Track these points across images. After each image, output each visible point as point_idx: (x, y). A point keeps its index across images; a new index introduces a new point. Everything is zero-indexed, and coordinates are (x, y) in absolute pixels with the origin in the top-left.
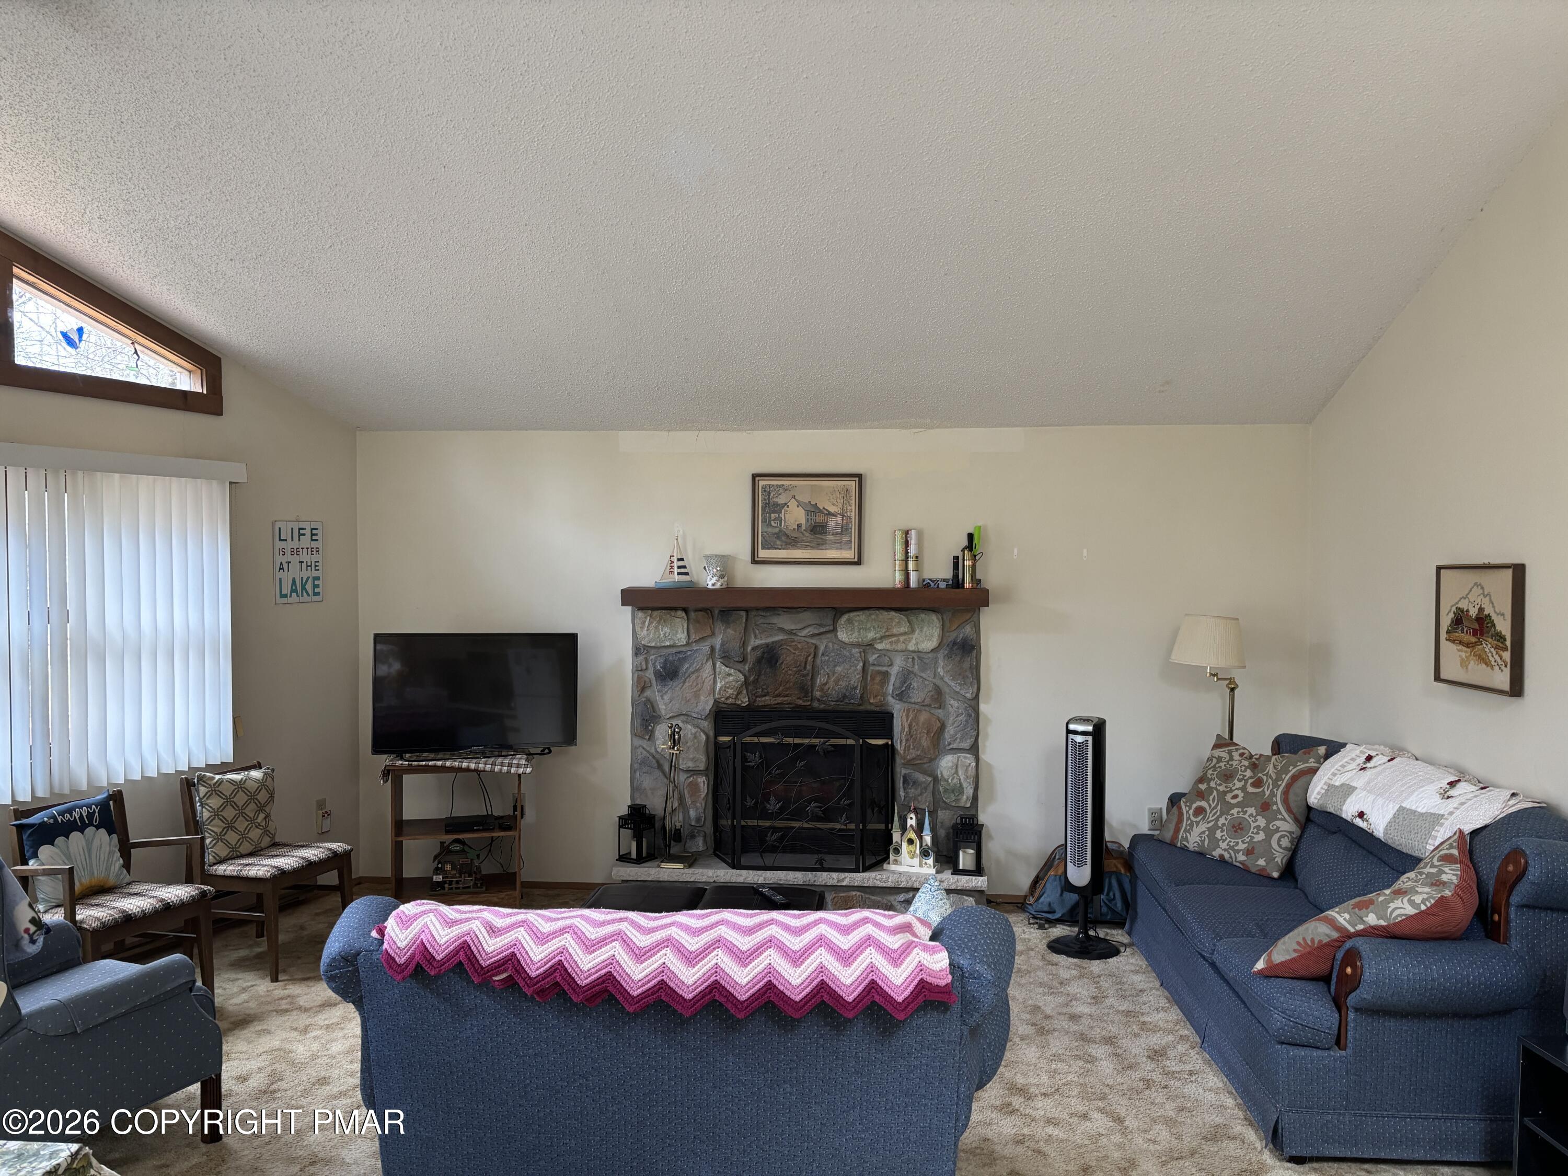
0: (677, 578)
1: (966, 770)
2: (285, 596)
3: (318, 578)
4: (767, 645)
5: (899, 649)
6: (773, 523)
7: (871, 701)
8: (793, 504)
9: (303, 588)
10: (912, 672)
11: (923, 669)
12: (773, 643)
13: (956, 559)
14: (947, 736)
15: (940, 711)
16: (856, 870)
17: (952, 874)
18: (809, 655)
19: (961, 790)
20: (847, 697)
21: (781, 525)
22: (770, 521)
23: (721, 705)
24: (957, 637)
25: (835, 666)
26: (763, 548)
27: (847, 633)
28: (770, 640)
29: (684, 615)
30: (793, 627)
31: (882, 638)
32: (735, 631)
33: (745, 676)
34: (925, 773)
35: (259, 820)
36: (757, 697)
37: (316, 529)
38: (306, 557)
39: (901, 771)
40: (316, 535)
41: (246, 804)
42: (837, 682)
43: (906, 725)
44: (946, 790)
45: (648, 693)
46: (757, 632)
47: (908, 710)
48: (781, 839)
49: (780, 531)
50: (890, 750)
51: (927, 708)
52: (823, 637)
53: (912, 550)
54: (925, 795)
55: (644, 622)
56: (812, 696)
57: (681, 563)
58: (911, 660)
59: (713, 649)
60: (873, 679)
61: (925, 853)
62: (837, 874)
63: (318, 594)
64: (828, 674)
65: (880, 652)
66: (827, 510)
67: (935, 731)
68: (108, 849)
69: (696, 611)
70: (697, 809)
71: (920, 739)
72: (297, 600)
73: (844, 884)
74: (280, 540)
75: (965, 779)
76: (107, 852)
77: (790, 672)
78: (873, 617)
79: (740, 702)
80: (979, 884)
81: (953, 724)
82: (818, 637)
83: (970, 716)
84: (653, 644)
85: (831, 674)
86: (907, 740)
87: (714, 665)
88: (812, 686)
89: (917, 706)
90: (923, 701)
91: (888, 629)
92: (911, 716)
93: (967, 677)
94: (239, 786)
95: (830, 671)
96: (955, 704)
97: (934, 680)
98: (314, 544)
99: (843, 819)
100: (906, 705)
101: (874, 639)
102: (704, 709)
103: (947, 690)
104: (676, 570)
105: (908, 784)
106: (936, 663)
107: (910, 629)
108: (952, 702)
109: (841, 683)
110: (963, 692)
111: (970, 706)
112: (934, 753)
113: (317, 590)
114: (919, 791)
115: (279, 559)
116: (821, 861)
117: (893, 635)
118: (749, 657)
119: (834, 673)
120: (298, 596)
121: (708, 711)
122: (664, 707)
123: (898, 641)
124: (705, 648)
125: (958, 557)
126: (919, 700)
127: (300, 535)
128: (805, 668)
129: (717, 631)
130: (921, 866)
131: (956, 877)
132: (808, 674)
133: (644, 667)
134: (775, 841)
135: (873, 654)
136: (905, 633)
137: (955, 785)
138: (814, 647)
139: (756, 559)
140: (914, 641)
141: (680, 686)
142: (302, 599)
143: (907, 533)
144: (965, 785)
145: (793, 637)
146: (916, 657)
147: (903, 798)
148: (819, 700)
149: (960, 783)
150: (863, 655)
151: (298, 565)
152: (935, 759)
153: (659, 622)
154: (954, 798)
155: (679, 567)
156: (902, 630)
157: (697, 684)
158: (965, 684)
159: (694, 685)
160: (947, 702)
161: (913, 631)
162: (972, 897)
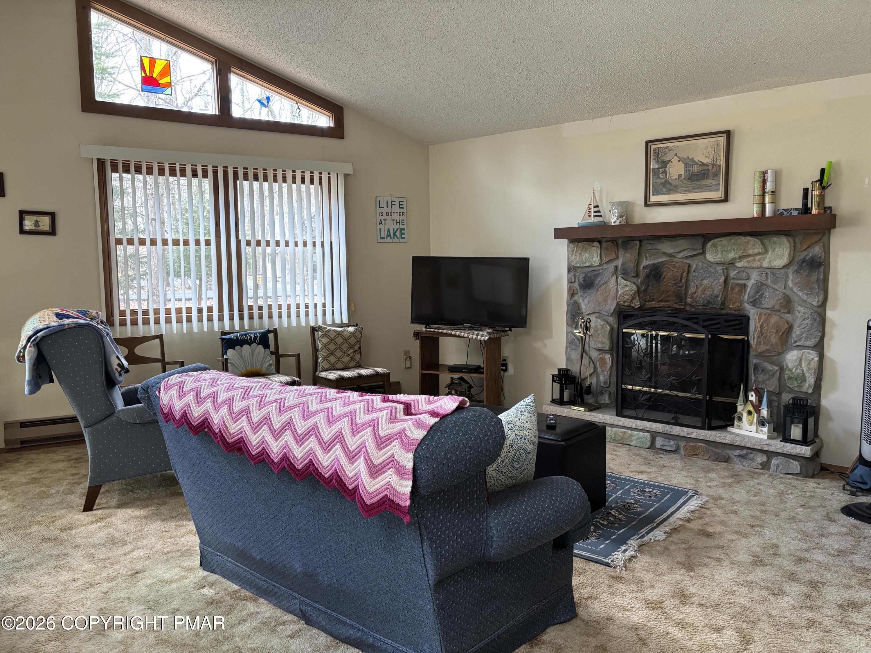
0: (593, 220)
1: (809, 364)
2: (383, 238)
3: (404, 229)
4: (654, 265)
5: (755, 266)
6: (661, 176)
7: (731, 307)
8: (675, 160)
9: (395, 234)
10: (765, 285)
11: (775, 282)
12: (658, 263)
13: (806, 190)
14: (794, 335)
15: (788, 315)
16: (703, 428)
17: (781, 441)
18: (684, 272)
19: (804, 379)
20: (711, 303)
21: (666, 177)
22: (658, 175)
23: (622, 307)
24: (807, 255)
25: (702, 280)
26: (653, 194)
27: (712, 255)
28: (656, 261)
29: (598, 245)
30: (672, 251)
31: (741, 258)
32: (631, 255)
33: (638, 287)
34: (772, 363)
35: (349, 353)
36: (646, 302)
37: (403, 202)
38: (396, 217)
39: (753, 360)
40: (402, 205)
41: (342, 344)
42: (704, 290)
43: (758, 325)
44: (790, 378)
45: (576, 298)
46: (648, 255)
47: (761, 314)
48: (649, 400)
49: (666, 181)
50: (745, 345)
51: (777, 313)
52: (695, 258)
53: (769, 187)
54: (772, 380)
55: (573, 251)
56: (685, 302)
57: (596, 209)
58: (764, 275)
59: (616, 267)
60: (733, 289)
61: (762, 423)
62: (687, 429)
63: (404, 238)
64: (697, 285)
65: (740, 269)
66: (700, 162)
67: (783, 331)
68: (263, 355)
69: (607, 242)
70: (605, 376)
71: (770, 337)
72: (391, 241)
73: (692, 436)
74: (380, 207)
75: (807, 370)
76: (262, 357)
77: (670, 284)
78: (733, 241)
79: (634, 305)
80: (803, 452)
81: (799, 326)
82: (691, 258)
83: (815, 320)
84: (578, 265)
85: (699, 285)
86: (758, 337)
87: (617, 278)
88: (686, 294)
89: (768, 311)
90: (773, 307)
91: (745, 250)
92: (763, 318)
93: (814, 288)
94: (339, 333)
95: (698, 283)
96: (802, 310)
97: (784, 291)
98: (401, 210)
99: (694, 390)
100: (759, 310)
101: (734, 259)
102: (610, 309)
103: (796, 299)
104: (593, 214)
105: (758, 371)
106: (787, 277)
107: (763, 250)
108: (800, 308)
109: (706, 292)
110: (809, 300)
111: (816, 312)
112: (782, 348)
113: (403, 236)
114: (767, 377)
115: (380, 218)
116: (676, 418)
117: (749, 256)
118: (641, 273)
119: (701, 285)
120: (391, 238)
121: (612, 311)
122: (584, 307)
123: (754, 260)
124: (611, 267)
125: (807, 189)
126: (770, 306)
127: (392, 205)
128: (681, 281)
129: (620, 255)
130: (757, 432)
131: (783, 444)
132: (683, 286)
133: (573, 280)
134: (644, 400)
135: (735, 270)
136: (759, 254)
137: (798, 374)
138: (687, 266)
139: (648, 203)
140: (767, 260)
141: (595, 293)
142: (394, 241)
143: (765, 173)
144: (807, 375)
145: (673, 259)
146: (769, 273)
147: (753, 381)
148: (690, 305)
149: (803, 373)
150: (725, 271)
151: (391, 221)
152: (782, 353)
153: (582, 250)
154: (796, 385)
155: (595, 212)
156: (756, 251)
157: (606, 292)
158: (811, 293)
159: (604, 292)
160: (796, 309)
161: (766, 252)
162: (798, 461)
